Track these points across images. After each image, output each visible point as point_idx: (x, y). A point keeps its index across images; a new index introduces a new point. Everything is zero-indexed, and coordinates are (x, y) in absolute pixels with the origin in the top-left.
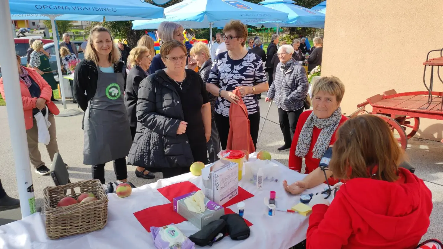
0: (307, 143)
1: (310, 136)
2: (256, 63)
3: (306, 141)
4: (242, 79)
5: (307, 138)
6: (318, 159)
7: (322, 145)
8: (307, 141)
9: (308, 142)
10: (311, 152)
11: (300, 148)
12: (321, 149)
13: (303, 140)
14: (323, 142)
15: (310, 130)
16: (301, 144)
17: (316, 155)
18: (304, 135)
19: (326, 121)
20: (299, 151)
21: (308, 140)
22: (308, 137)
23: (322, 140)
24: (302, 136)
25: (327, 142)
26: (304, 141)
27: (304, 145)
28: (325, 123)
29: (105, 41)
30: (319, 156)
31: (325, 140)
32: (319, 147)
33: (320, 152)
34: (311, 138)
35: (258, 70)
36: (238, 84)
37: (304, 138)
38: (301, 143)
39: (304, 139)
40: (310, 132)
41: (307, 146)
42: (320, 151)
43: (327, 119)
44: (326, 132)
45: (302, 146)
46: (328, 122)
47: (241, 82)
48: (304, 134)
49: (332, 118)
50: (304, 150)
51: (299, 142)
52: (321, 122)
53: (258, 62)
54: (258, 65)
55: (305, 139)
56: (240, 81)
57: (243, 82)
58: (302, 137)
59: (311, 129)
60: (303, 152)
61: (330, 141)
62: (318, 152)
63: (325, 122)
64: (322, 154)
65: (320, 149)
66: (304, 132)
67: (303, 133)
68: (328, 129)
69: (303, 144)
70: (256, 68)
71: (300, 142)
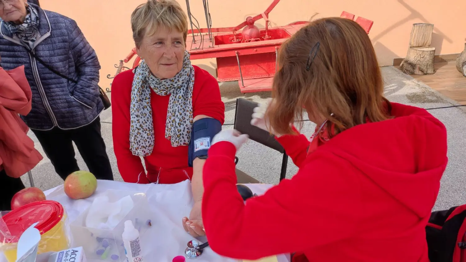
0: (149, 128)
1: (150, 114)
3: (146, 124)
5: (146, 119)
6: (185, 145)
7: (184, 120)
8: (148, 123)
9: (150, 125)
10: (166, 140)
11: (139, 141)
12: (184, 128)
13: (140, 126)
14: (183, 115)
15: (146, 104)
16: (140, 133)
17: (179, 140)
18: (140, 116)
19: (177, 79)
20: (140, 147)
21: (149, 121)
22: (147, 116)
23: (180, 112)
24: (136, 118)
25: (188, 113)
26: (143, 125)
27: (145, 133)
28: (176, 83)
30: (185, 141)
31: (185, 110)
32: (180, 126)
33: (185, 133)
34: (152, 116)
37: (141, 120)
38: (140, 131)
39: (142, 122)
40: (148, 107)
41: (151, 133)
42: (184, 131)
43: (177, 76)
44: (181, 96)
45: (142, 137)
46: (181, 80)
48: (139, 114)
49: (185, 71)
50: (149, 142)
51: (134, 130)
52: (169, 83)
55: (144, 122)
58: (137, 120)
59: (147, 101)
60: (148, 145)
61: (192, 110)
62: (180, 135)
63: (176, 81)
64: (189, 135)
65: (182, 128)
66: (138, 110)
67: (137, 113)
68: (182, 91)
69: (143, 131)
71: (136, 131)
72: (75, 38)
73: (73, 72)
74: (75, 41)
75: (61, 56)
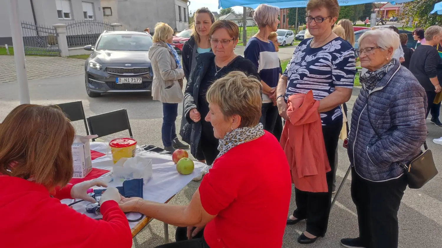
2: (338, 55)
4: (304, 74)
29: (203, 22)
35: (336, 65)
36: (299, 80)
47: (304, 78)
53: (341, 54)
54: (340, 57)
56: (303, 76)
57: (305, 78)
70: (334, 62)
72: (399, 99)
73: (386, 129)
74: (398, 102)
75: (378, 110)
